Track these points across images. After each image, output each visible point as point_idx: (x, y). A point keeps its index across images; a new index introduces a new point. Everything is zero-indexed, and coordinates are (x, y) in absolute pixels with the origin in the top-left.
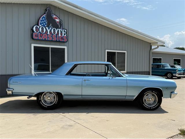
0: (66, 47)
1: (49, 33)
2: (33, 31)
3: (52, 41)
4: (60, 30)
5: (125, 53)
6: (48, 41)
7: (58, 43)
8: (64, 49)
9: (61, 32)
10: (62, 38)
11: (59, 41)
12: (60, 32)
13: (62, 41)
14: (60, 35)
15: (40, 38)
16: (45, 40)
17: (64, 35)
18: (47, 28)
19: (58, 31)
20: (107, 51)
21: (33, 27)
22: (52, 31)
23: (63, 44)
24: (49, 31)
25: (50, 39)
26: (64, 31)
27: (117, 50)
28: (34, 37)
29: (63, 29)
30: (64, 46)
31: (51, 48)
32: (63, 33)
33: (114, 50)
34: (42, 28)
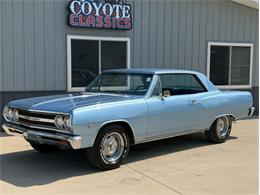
0: (128, 40)
1: (97, 14)
2: (70, 12)
3: (104, 28)
4: (118, 6)
5: (249, 48)
6: (96, 28)
7: (114, 32)
8: (125, 43)
9: (121, 11)
10: (122, 23)
11: (117, 29)
12: (119, 12)
13: (122, 28)
14: (118, 17)
15: (82, 24)
16: (91, 27)
17: (126, 15)
18: (94, 4)
19: (115, 10)
20: (210, 44)
21: (70, 4)
22: (104, 9)
23: (124, 33)
24: (97, 10)
25: (100, 25)
26: (126, 9)
27: (232, 42)
28: (72, 22)
29: (123, 4)
30: (125, 37)
31: (102, 42)
32: (124, 12)
33: (225, 42)
34: (86, 6)
